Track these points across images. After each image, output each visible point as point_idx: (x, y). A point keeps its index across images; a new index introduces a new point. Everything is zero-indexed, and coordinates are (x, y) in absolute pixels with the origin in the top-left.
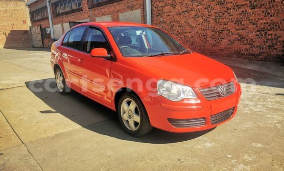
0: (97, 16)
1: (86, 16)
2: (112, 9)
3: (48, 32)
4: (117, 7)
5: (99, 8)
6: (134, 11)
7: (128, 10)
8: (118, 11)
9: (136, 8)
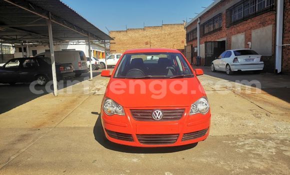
0: (233, 35)
1: (224, 34)
2: (247, 26)
3: (195, 51)
4: (251, 25)
5: (235, 26)
6: (266, 28)
7: (260, 27)
8: (251, 28)
9: (268, 24)
